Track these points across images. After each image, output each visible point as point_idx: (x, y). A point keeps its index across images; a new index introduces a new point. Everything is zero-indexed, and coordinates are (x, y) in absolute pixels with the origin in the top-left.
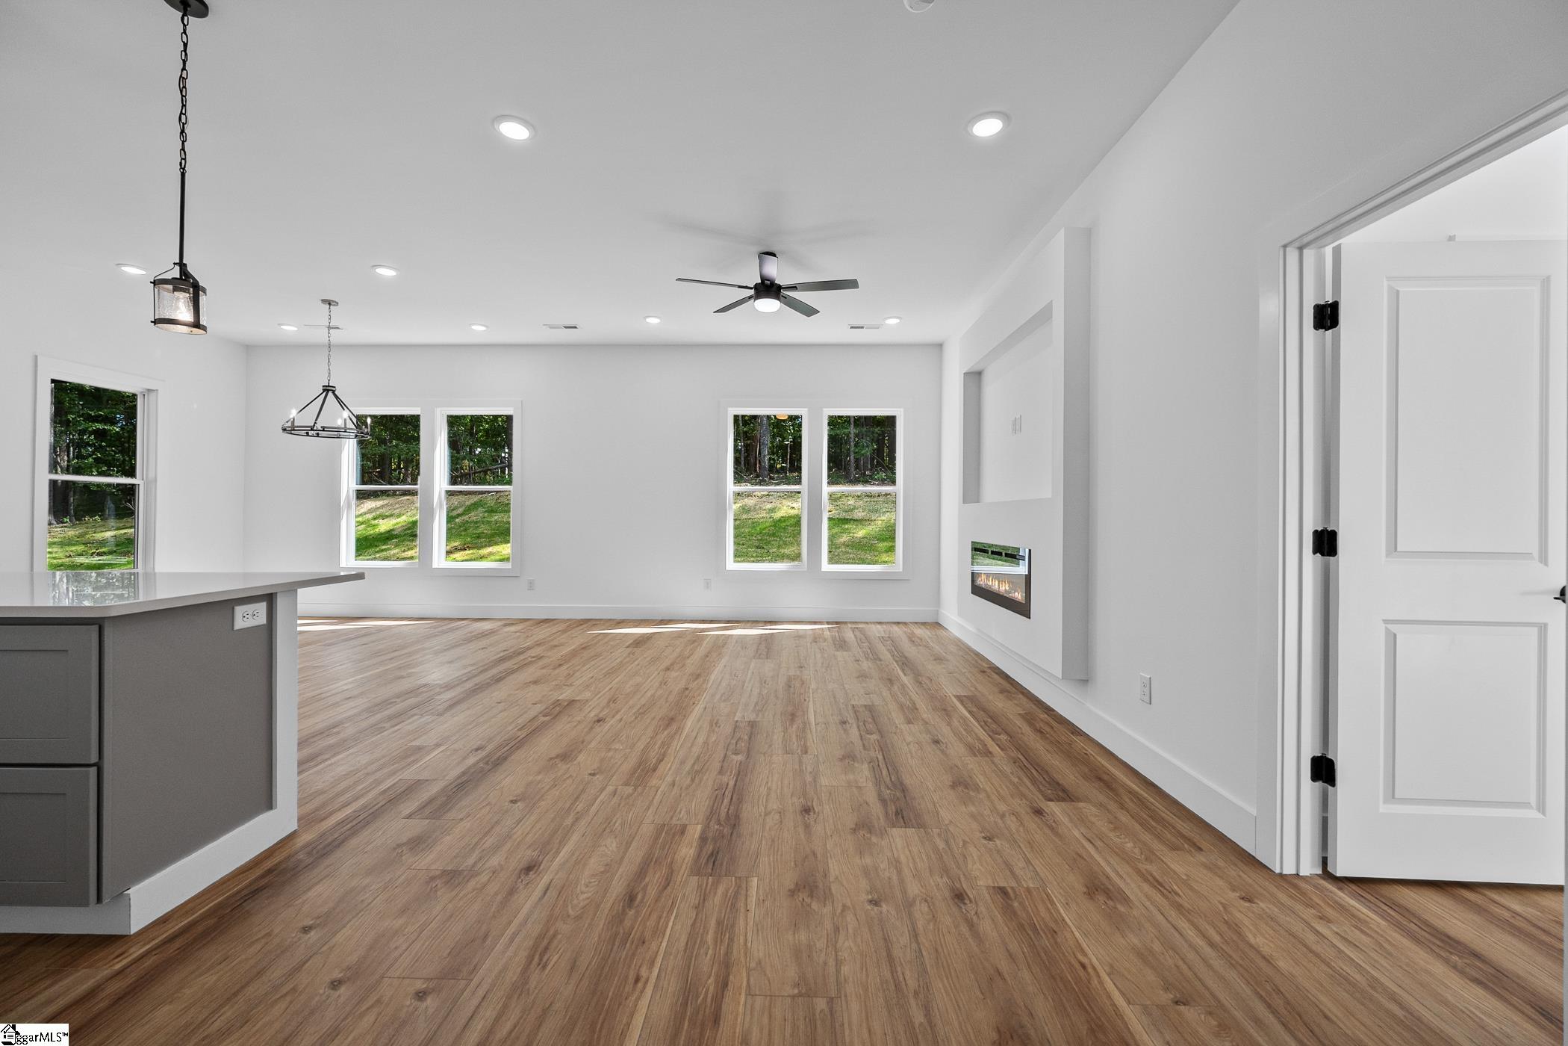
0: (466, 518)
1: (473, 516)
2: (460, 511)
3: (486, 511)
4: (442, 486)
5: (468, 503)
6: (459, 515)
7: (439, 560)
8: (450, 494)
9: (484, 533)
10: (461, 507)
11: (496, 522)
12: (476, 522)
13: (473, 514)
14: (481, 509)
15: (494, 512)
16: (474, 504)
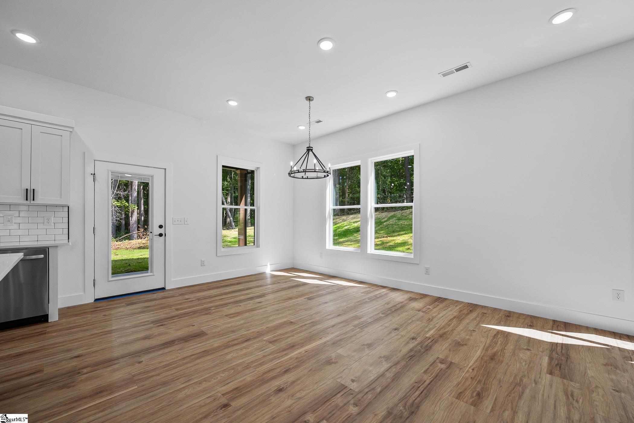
0: (388, 223)
1: (391, 222)
2: (386, 219)
3: (397, 219)
4: (372, 205)
5: (389, 216)
6: (385, 221)
7: (371, 249)
8: (377, 209)
9: (396, 230)
10: (386, 218)
11: (401, 224)
12: (393, 225)
13: (391, 220)
14: (394, 218)
15: (400, 220)
16: (392, 216)
